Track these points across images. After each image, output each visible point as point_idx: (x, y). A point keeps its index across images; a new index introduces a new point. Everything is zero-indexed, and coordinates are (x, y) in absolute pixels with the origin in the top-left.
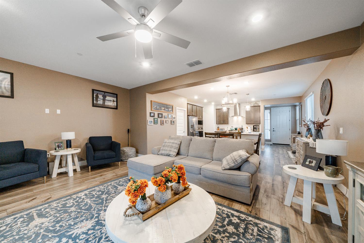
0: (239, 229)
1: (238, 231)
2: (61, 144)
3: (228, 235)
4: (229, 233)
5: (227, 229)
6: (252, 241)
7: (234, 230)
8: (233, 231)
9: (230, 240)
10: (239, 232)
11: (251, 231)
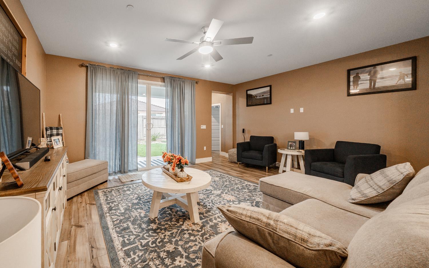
0: (165, 254)
1: (164, 251)
2: (294, 144)
3: (165, 240)
4: (167, 242)
5: (171, 244)
6: (148, 253)
7: (166, 249)
8: (166, 247)
9: (160, 238)
10: (162, 251)
11: (156, 262)
